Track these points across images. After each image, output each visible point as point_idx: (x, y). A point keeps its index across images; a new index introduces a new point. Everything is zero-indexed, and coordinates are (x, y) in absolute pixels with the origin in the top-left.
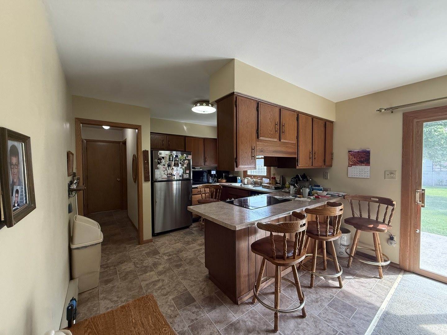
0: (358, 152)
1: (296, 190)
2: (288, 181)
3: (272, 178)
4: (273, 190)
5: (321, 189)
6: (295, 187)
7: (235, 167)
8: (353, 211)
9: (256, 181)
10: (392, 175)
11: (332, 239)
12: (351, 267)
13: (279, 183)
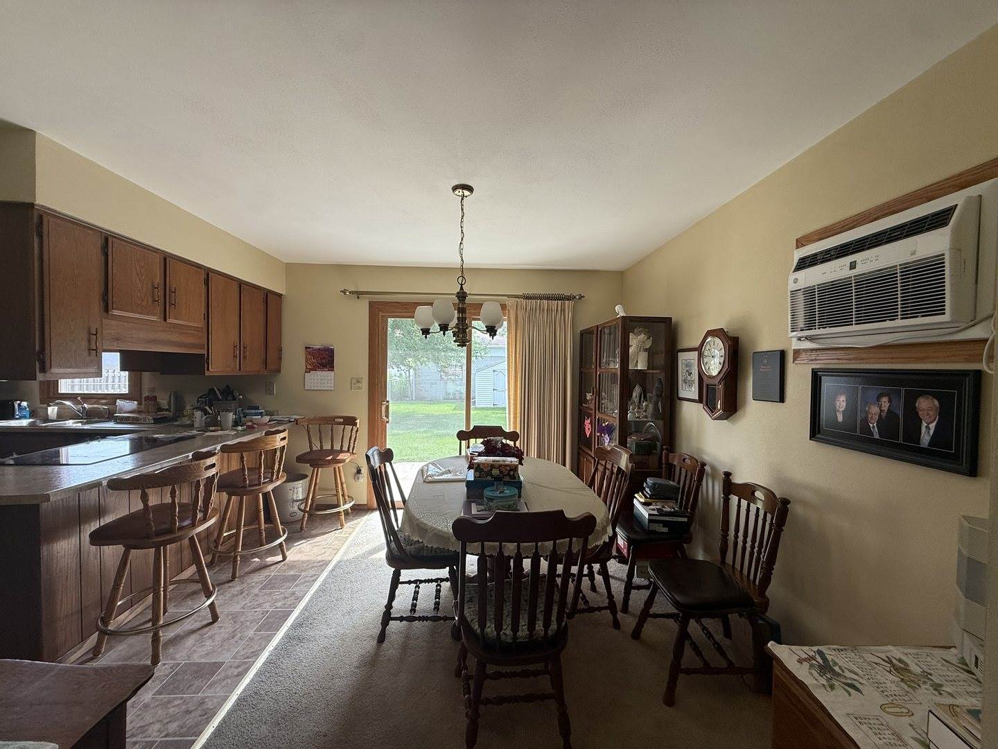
0: (319, 349)
1: (209, 420)
2: (190, 401)
3: (147, 398)
4: (150, 426)
5: (262, 413)
6: (206, 413)
7: (37, 372)
8: (310, 443)
9: (92, 408)
10: (358, 385)
11: (270, 488)
12: (306, 529)
13: (167, 410)
